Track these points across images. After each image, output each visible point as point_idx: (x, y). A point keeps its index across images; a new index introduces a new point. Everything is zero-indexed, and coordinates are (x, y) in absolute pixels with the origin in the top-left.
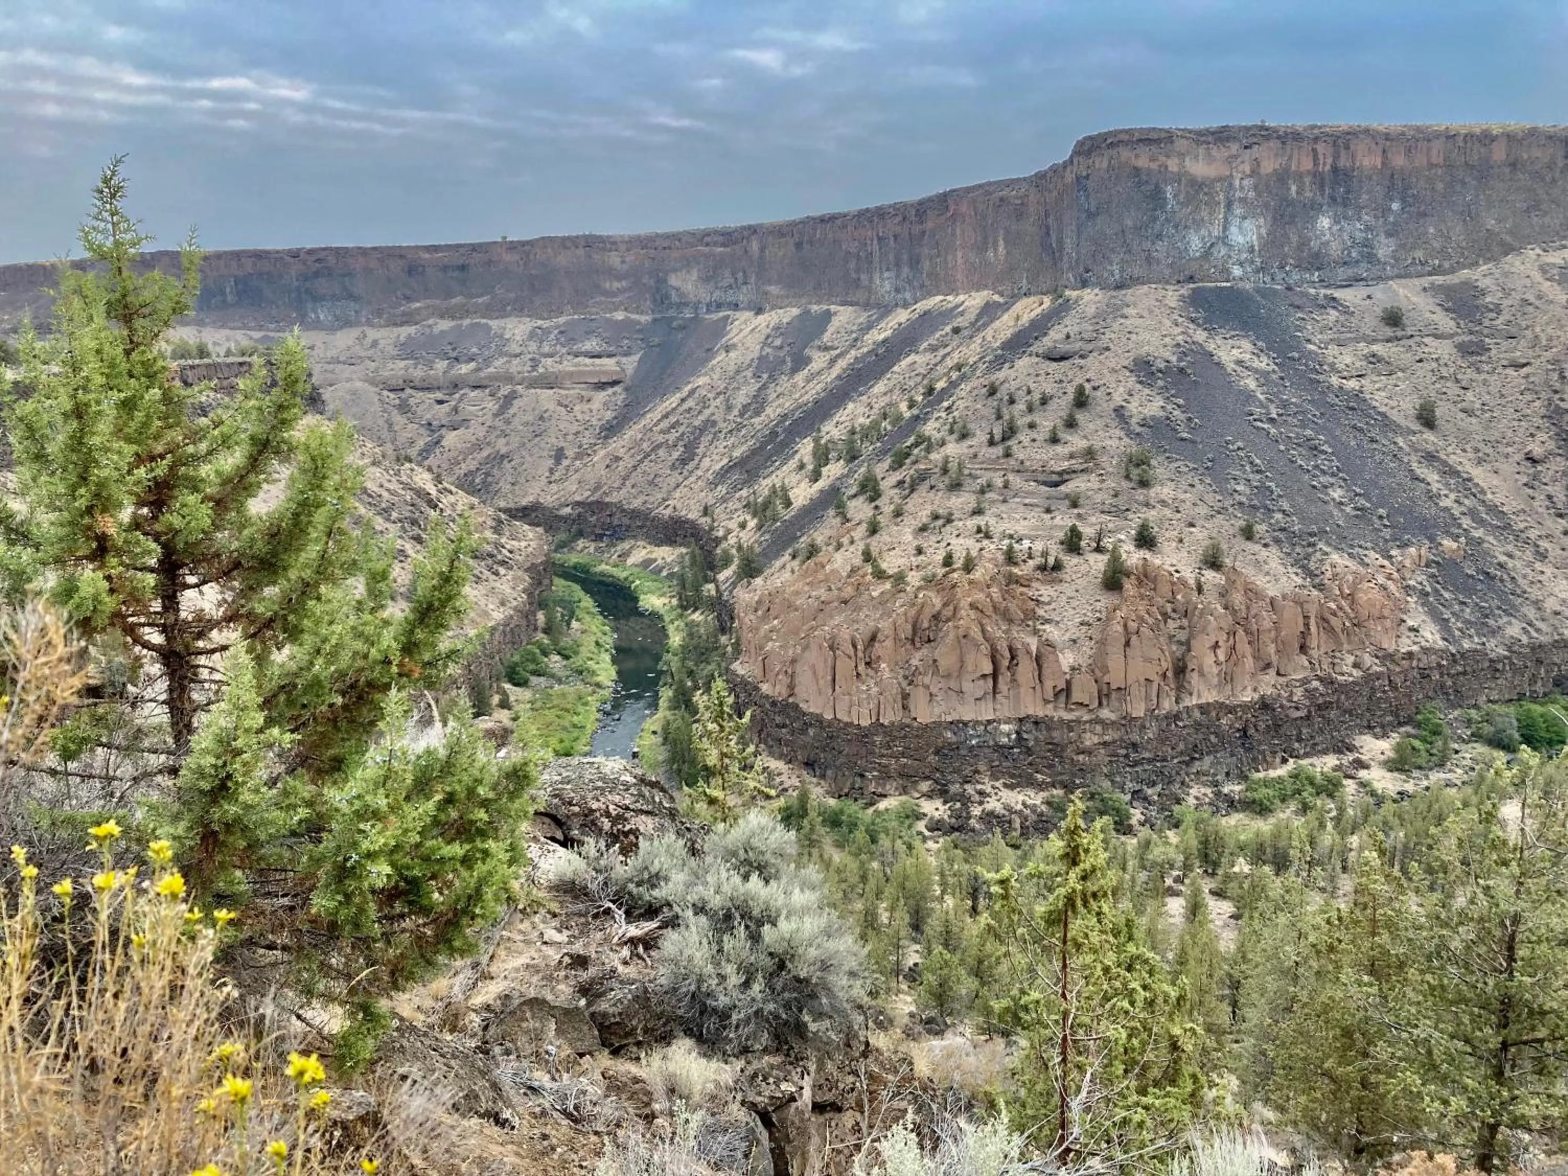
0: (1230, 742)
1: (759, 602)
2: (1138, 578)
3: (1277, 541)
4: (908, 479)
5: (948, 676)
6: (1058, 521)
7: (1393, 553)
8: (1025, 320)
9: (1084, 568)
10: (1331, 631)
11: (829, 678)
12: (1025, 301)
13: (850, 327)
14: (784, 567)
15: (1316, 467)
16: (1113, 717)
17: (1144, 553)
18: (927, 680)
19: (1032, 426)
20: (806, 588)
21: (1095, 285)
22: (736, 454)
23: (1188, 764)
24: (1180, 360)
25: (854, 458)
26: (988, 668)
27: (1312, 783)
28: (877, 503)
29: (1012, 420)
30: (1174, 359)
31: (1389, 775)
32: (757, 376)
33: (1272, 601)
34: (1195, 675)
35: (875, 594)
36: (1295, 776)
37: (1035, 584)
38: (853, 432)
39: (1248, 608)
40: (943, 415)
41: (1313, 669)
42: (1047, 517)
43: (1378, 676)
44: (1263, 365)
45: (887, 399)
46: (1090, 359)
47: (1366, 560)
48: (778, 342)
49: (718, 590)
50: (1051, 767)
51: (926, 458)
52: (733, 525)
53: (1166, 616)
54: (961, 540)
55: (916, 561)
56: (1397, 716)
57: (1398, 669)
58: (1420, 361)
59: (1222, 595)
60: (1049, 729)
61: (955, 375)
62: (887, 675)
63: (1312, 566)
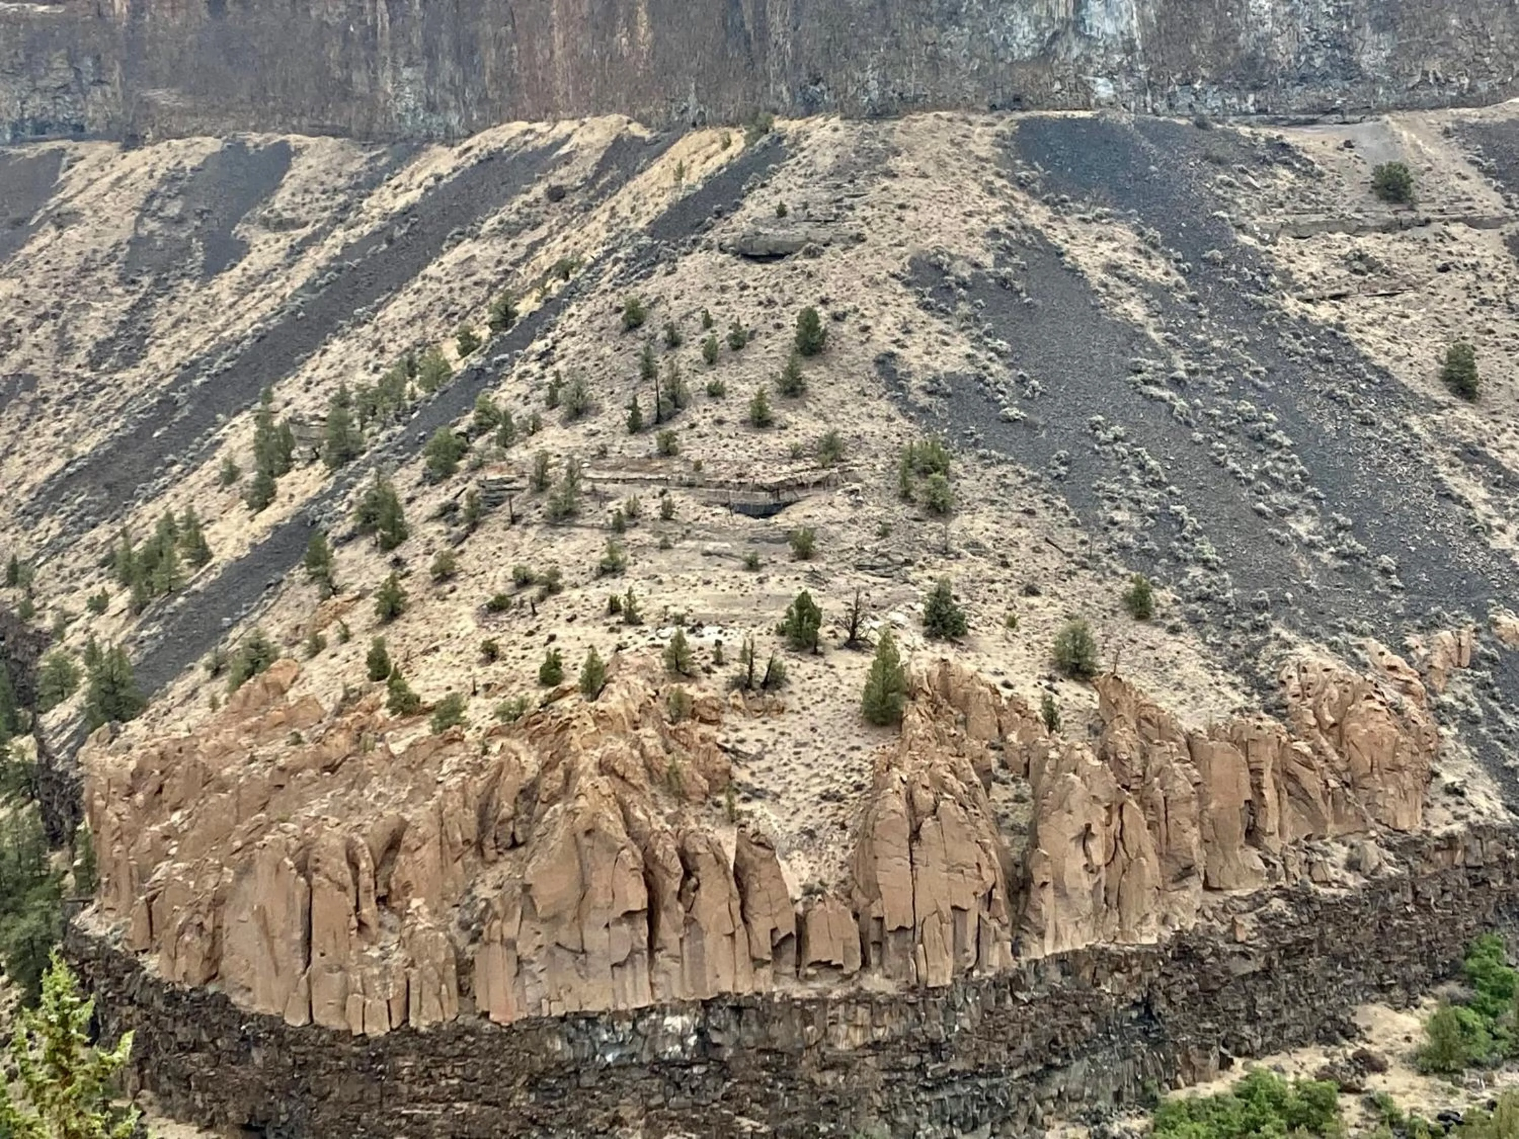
0: (1120, 1030)
1: (138, 774)
2: (932, 701)
3: (1195, 620)
4: (463, 502)
5: (555, 919)
6: (772, 587)
7: (1412, 640)
8: (696, 176)
9: (825, 682)
10: (1302, 797)
11: (298, 935)
12: (694, 139)
13: (331, 181)
14: (193, 694)
15: (1263, 474)
16: (890, 988)
17: (943, 650)
18: (510, 930)
19: (716, 392)
20: (245, 741)
21: (829, 110)
22: (83, 447)
23: (1038, 1079)
24: (1000, 262)
25: (348, 456)
26: (637, 898)
27: (1279, 1106)
28: (399, 552)
29: (675, 381)
30: (988, 260)
31: (1421, 1081)
32: (127, 280)
33: (1191, 741)
34: (1049, 894)
35: (397, 748)
36: (1246, 1094)
37: (729, 718)
38: (342, 401)
39: (1145, 757)
40: (535, 368)
41: (1272, 876)
42: (750, 578)
43: (1394, 885)
44: (1157, 274)
45: (415, 333)
46: (826, 257)
47: (1361, 654)
48: (174, 209)
49: (42, 750)
50: (767, 1100)
51: (501, 456)
52: (76, 604)
53: (986, 774)
54: (577, 629)
55: (484, 674)
56: (1432, 964)
57: (1429, 871)
58: (1445, 269)
59: (1094, 731)
60: (763, 1021)
61: (555, 286)
62: (424, 923)
63: (1263, 669)
